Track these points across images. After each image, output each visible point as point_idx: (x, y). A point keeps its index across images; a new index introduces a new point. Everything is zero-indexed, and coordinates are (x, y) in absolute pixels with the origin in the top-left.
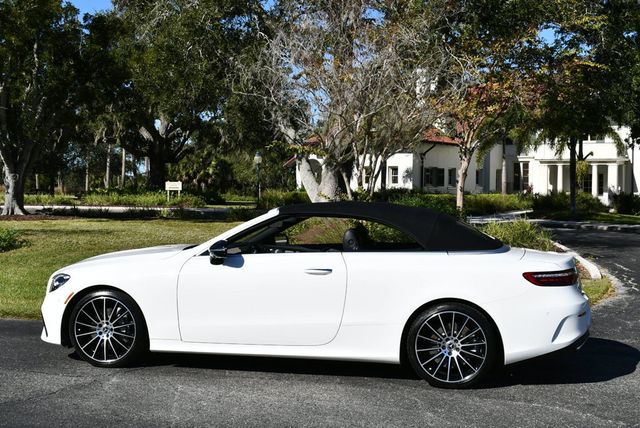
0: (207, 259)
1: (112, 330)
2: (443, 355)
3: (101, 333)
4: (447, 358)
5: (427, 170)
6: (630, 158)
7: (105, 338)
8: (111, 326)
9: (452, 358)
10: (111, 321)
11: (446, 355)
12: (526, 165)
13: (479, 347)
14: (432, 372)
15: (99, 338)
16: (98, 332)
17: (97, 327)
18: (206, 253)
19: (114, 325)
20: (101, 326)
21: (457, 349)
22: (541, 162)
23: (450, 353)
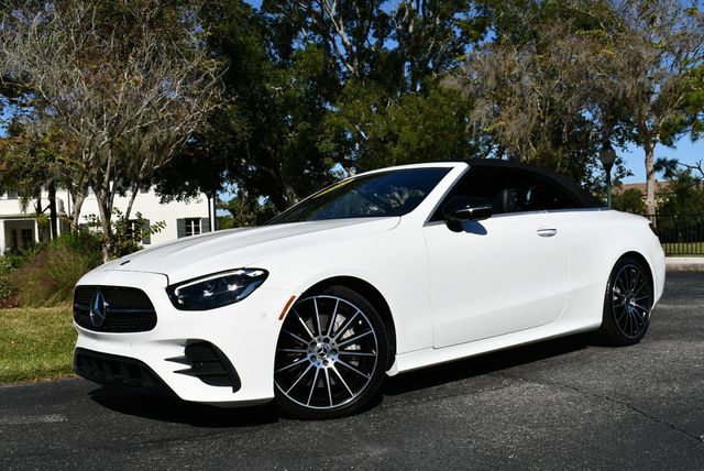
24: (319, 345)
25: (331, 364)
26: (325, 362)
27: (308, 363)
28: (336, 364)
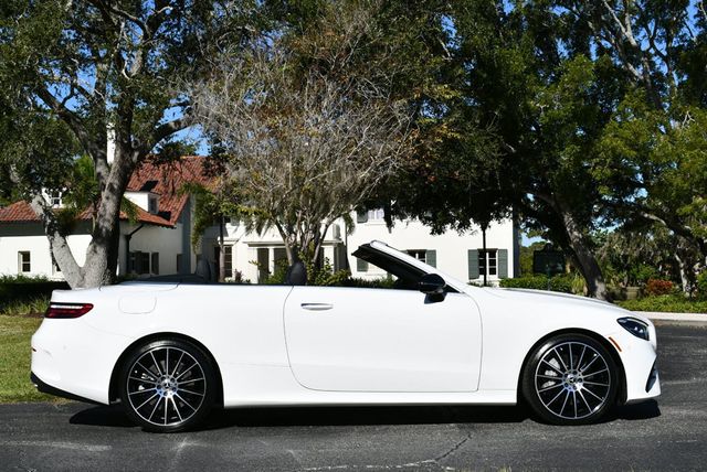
5: (133, 255)
6: (344, 240)
12: (229, 249)
22: (250, 245)
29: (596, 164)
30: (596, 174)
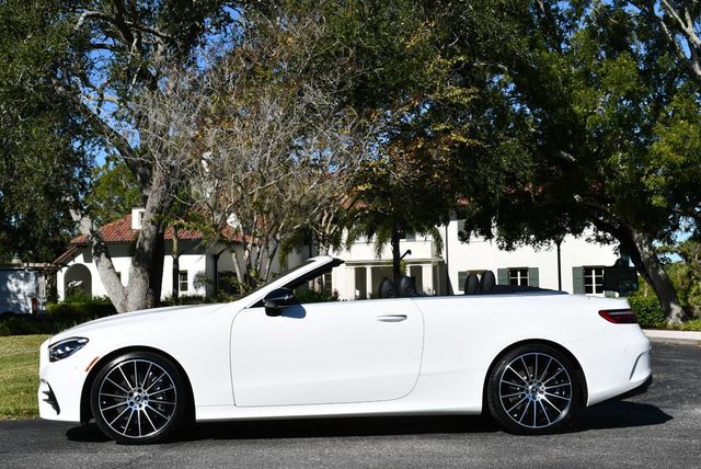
0: (263, 310)
1: (145, 398)
2: (527, 399)
3: (132, 404)
4: (532, 402)
5: (222, 275)
7: (138, 409)
8: (145, 393)
9: (538, 402)
10: (145, 388)
11: (531, 399)
13: (561, 390)
14: (518, 419)
15: (130, 409)
16: (128, 402)
17: (127, 397)
18: (259, 304)
19: (149, 392)
20: (131, 395)
21: (541, 392)
23: (534, 398)
24: (136, 394)
25: (143, 409)
26: (140, 406)
27: (126, 405)
28: (146, 408)
29: (650, 172)
30: (650, 182)
